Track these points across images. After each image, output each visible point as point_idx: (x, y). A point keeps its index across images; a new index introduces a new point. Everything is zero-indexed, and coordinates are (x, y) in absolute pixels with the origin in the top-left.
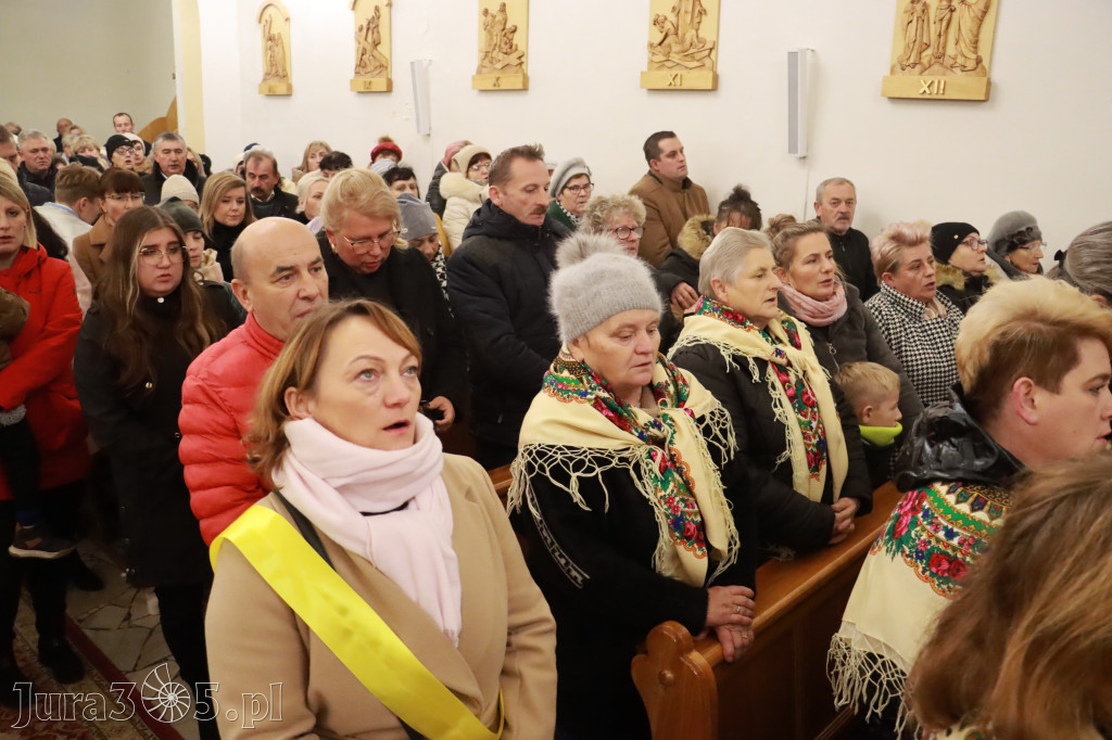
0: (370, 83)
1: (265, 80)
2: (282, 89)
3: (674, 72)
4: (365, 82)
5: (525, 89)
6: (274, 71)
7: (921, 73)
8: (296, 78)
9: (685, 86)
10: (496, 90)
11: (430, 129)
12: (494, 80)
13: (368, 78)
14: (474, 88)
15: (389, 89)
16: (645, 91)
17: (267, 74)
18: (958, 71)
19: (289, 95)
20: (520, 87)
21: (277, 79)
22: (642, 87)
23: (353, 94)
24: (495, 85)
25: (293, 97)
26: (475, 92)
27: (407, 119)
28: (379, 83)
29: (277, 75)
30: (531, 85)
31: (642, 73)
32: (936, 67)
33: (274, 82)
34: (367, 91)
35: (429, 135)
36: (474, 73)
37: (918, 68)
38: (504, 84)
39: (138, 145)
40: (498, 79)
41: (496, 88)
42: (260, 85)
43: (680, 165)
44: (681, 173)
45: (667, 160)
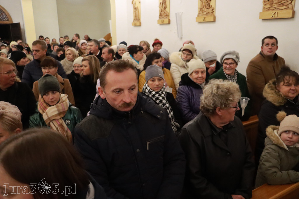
0: (163, 21)
1: (134, 21)
2: (138, 24)
3: (274, 12)
4: (162, 21)
5: (214, 21)
6: (136, 19)
8: (142, 20)
9: (279, 17)
10: (204, 22)
11: (182, 36)
12: (203, 19)
13: (163, 19)
14: (196, 21)
15: (169, 23)
16: (261, 20)
17: (134, 19)
19: (140, 25)
20: (213, 20)
21: (137, 21)
22: (260, 19)
23: (158, 25)
24: (204, 20)
25: (141, 26)
26: (197, 23)
27: (175, 33)
28: (166, 21)
29: (137, 19)
30: (217, 20)
31: (260, 13)
33: (136, 22)
34: (162, 24)
35: (182, 38)
36: (197, 16)
38: (207, 20)
39: (85, 44)
40: (205, 18)
41: (204, 21)
42: (132, 23)
43: (269, 50)
44: (269, 54)
45: (265, 47)
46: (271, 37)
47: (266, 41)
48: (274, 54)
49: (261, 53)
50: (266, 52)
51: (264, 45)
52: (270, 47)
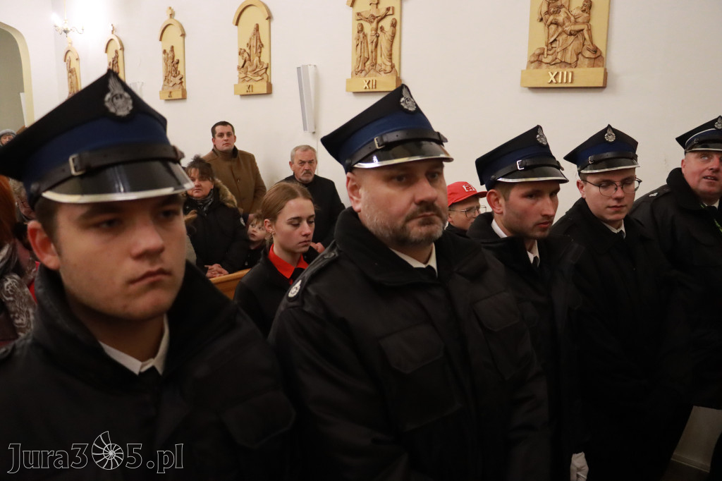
3: (249, 84)
5: (184, 98)
7: (366, 75)
9: (254, 92)
12: (168, 94)
14: (161, 99)
18: (382, 73)
20: (180, 97)
22: (235, 93)
26: (163, 101)
30: (189, 95)
31: (235, 85)
32: (372, 72)
36: (161, 89)
37: (364, 73)
38: (174, 96)
40: (171, 92)
41: (170, 98)
43: (225, 142)
44: (225, 148)
45: (218, 139)
46: (224, 124)
47: (219, 129)
48: (233, 147)
49: (213, 150)
50: (221, 147)
51: (216, 135)
52: (225, 137)
